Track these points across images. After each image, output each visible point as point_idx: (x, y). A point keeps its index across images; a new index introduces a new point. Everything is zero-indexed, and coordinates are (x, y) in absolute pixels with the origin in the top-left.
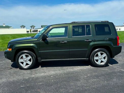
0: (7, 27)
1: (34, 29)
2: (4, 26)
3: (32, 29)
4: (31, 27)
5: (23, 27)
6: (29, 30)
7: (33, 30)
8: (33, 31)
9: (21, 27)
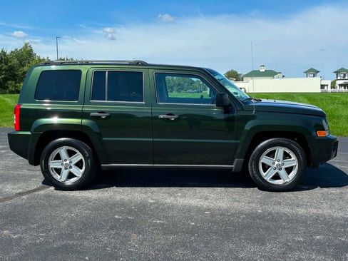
0: (270, 74)
1: (346, 78)
2: (262, 70)
3: (339, 78)
4: (337, 73)
5: (313, 72)
6: (328, 82)
7: (342, 82)
8: (340, 85)
9: (306, 72)
